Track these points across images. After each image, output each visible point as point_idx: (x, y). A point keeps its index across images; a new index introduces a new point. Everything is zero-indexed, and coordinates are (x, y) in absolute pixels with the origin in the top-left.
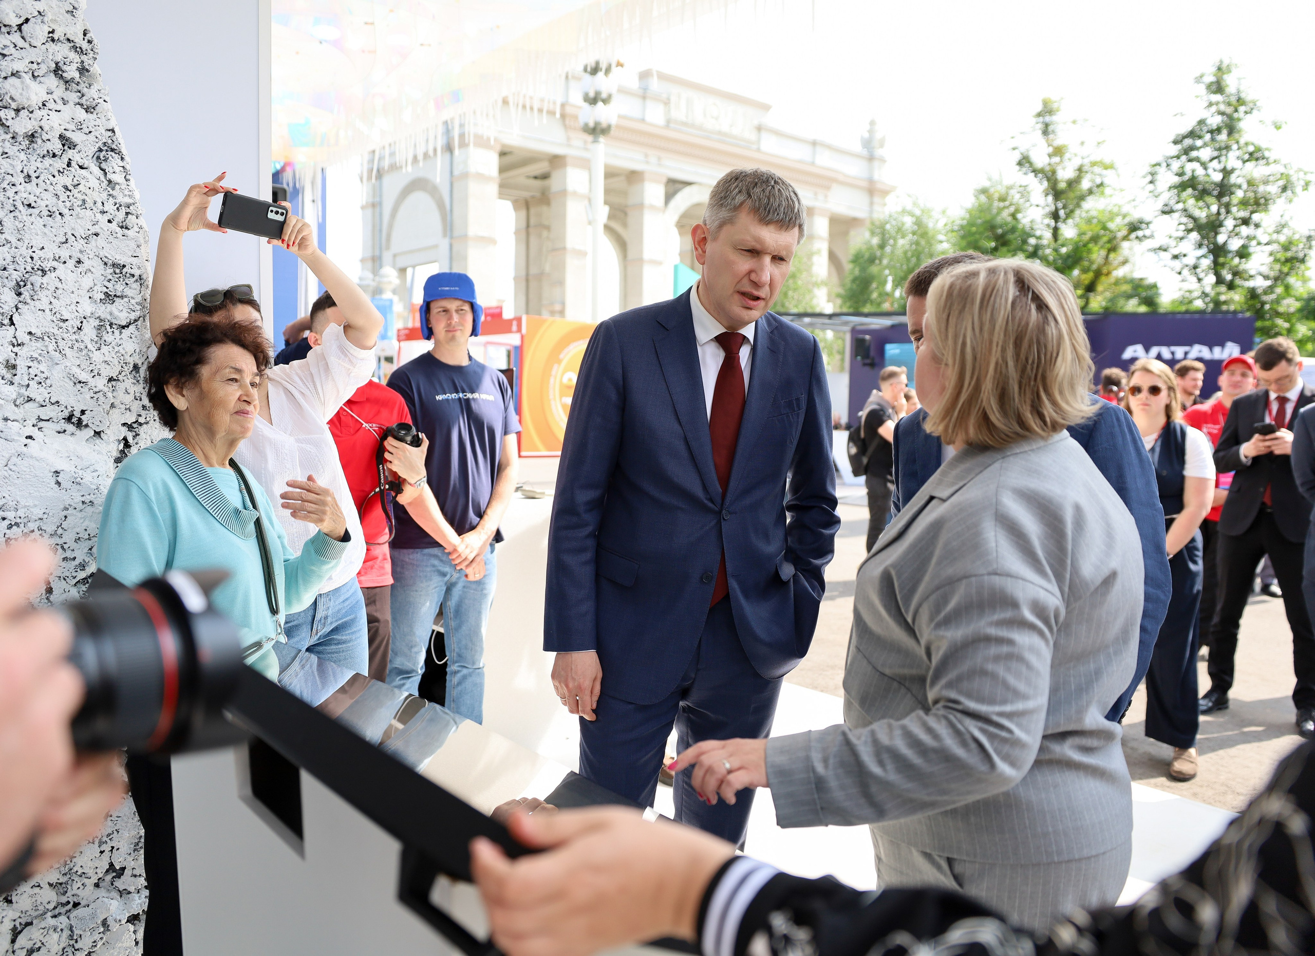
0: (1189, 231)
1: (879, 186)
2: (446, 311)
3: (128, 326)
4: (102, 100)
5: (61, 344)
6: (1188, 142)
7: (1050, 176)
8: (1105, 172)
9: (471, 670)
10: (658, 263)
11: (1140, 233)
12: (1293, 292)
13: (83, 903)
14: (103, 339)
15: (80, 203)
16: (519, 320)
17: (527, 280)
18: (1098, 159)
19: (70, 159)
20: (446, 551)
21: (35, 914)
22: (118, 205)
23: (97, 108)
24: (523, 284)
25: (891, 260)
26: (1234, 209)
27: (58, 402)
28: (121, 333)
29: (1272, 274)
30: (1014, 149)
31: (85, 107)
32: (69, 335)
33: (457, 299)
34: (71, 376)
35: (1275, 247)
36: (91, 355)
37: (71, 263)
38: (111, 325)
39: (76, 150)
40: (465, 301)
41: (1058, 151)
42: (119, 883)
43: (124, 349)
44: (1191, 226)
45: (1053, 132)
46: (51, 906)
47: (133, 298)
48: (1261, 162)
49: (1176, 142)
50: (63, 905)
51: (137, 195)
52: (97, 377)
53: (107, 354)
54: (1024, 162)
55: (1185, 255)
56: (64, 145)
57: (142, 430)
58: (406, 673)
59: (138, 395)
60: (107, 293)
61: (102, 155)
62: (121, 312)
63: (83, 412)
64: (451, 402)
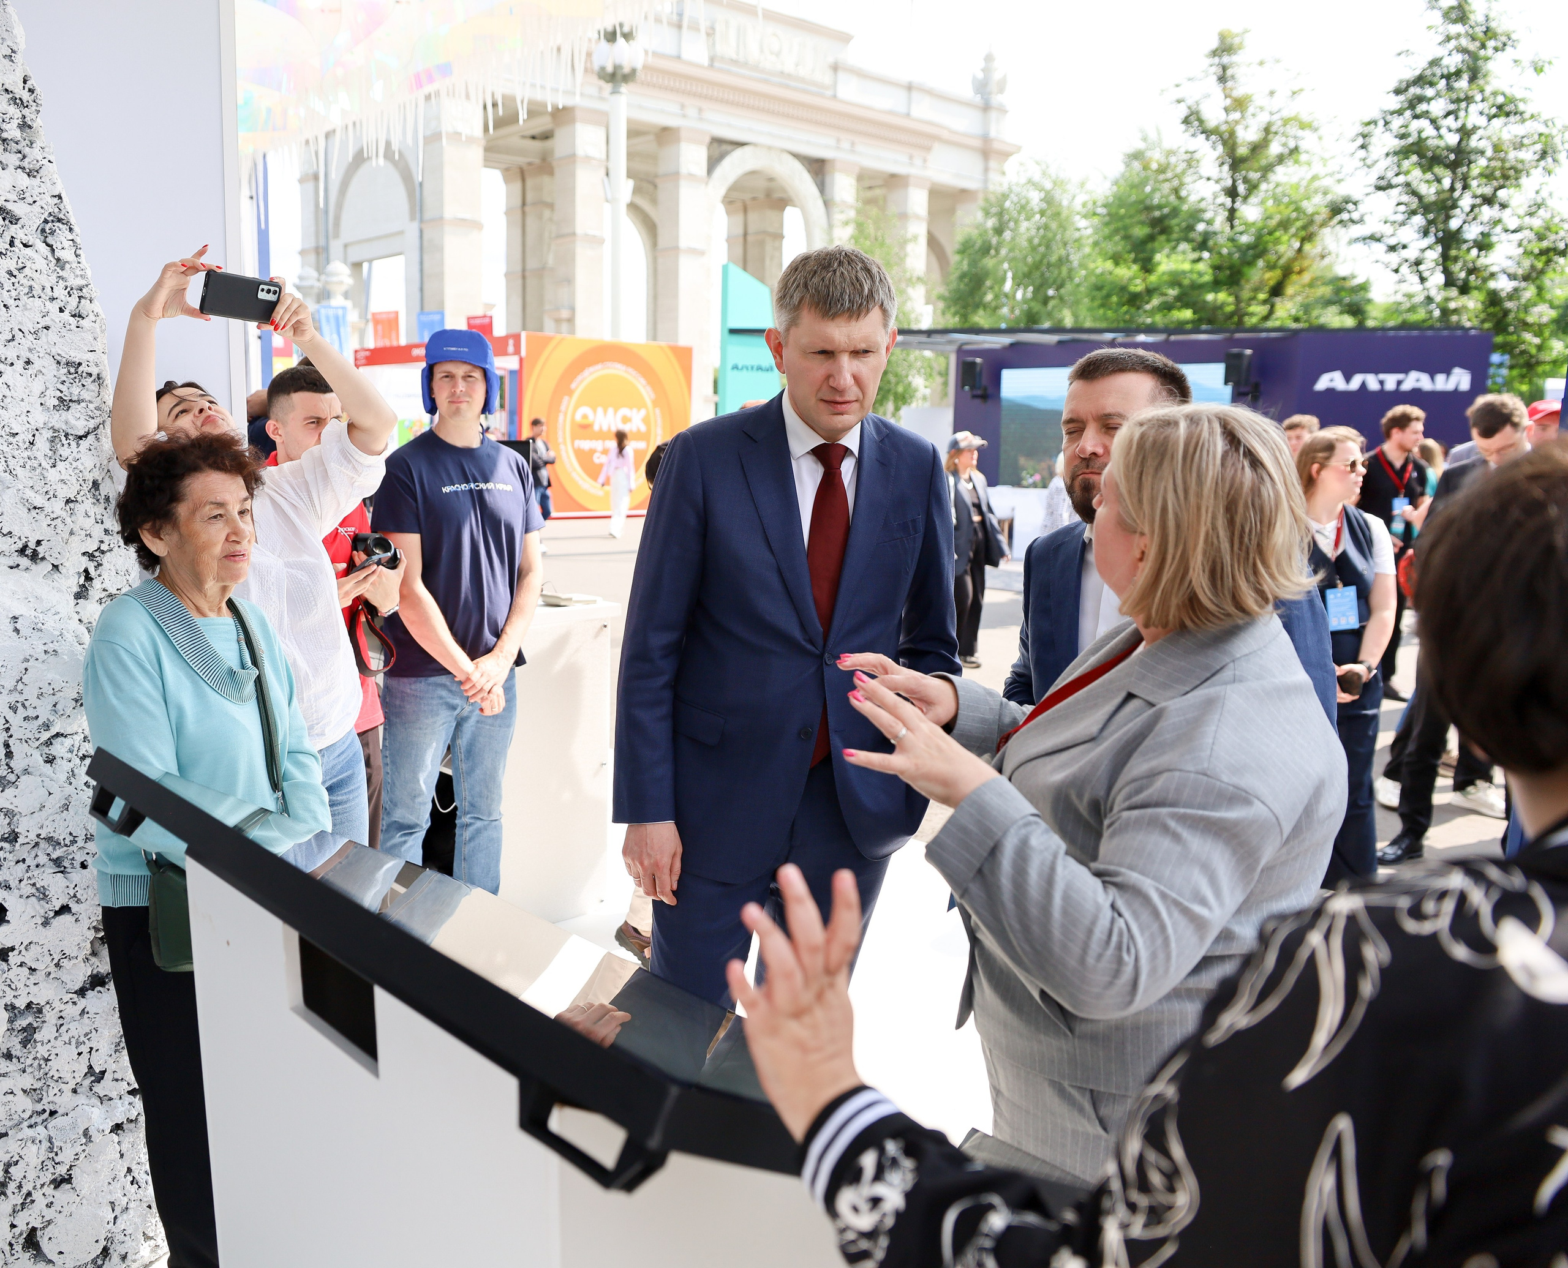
0: (1414, 213)
1: (996, 146)
2: (450, 376)
3: (86, 436)
4: (46, 160)
5: (12, 463)
6: (1414, 91)
7: (1228, 141)
8: (1300, 133)
9: (486, 823)
10: (699, 253)
11: (1345, 216)
12: (1548, 296)
13: (61, 1111)
14: (58, 454)
15: (26, 290)
16: (517, 338)
17: (524, 277)
18: (1293, 115)
19: (12, 237)
20: (456, 679)
21: (10, 1124)
22: (69, 289)
23: (41, 171)
24: (519, 282)
25: (1011, 250)
26: (1474, 183)
27: (10, 533)
28: (78, 445)
29: (1520, 272)
30: (1179, 101)
31: (28, 171)
32: (20, 451)
33: (465, 362)
34: (25, 501)
35: (1526, 234)
36: (46, 474)
37: (18, 365)
38: (66, 435)
39: (19, 225)
40: (475, 366)
41: (1239, 104)
42: (99, 1088)
43: (82, 464)
44: (1414, 206)
45: (1233, 77)
46: (26, 1115)
47: (90, 402)
48: (1512, 118)
49: (1397, 92)
50: (39, 1113)
51: (89, 273)
52: (53, 499)
53: (63, 471)
54: (1193, 119)
55: (1404, 247)
56: (4, 219)
57: (106, 559)
58: (407, 829)
59: (99, 517)
60: (61, 397)
61: (48, 227)
62: (77, 420)
63: (39, 543)
64: (460, 495)
